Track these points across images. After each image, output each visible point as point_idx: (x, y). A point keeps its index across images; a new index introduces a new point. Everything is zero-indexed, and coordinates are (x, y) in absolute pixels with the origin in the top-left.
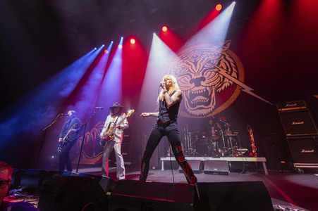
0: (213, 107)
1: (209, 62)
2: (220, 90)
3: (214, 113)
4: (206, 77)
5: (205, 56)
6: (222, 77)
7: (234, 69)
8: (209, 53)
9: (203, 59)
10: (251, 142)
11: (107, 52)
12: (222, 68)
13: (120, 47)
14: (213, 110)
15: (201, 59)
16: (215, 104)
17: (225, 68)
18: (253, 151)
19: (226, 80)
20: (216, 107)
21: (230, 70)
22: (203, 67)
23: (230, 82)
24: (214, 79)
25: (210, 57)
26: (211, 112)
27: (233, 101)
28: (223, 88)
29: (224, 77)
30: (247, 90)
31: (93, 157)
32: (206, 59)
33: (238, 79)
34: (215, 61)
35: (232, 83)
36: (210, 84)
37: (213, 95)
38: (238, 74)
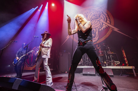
0: (97, 39)
1: (94, 15)
2: (100, 30)
3: (98, 42)
4: (93, 23)
5: (92, 12)
6: (101, 23)
7: (108, 19)
8: (94, 11)
9: (91, 14)
10: (124, 58)
11: (39, 10)
12: (101, 18)
13: (46, 8)
14: (97, 40)
15: (90, 14)
16: (98, 37)
17: (103, 18)
18: (126, 63)
19: (104, 25)
20: (99, 39)
21: (106, 19)
22: (91, 18)
23: (106, 25)
24: (97, 24)
25: (95, 13)
26: (96, 42)
27: (108, 35)
28: (102, 29)
29: (103, 23)
30: (116, 29)
31: (32, 66)
32: (92, 14)
33: (110, 24)
34: (97, 15)
35: (107, 26)
36: (95, 27)
37: (97, 32)
38: (110, 22)
